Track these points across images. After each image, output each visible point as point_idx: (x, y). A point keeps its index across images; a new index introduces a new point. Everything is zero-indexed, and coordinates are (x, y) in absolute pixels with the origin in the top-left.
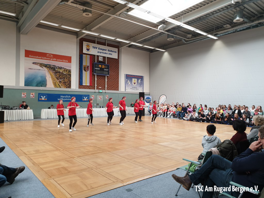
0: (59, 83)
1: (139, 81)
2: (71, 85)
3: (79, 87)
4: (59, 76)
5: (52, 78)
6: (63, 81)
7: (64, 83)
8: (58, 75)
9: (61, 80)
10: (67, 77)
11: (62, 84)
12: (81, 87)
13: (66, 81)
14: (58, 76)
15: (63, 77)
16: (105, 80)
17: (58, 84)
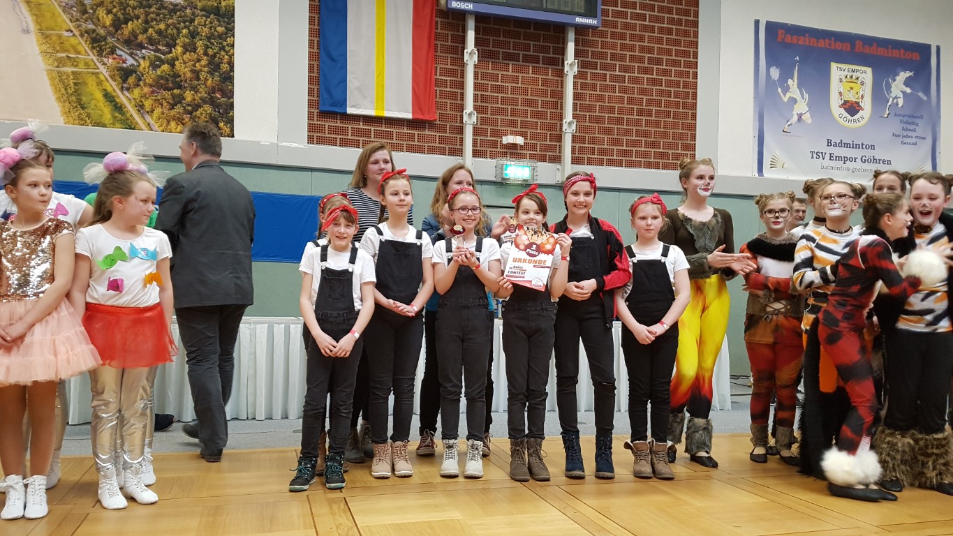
0: (113, 86)
1: (899, 86)
2: (231, 106)
3: (311, 128)
4: (117, 25)
5: (45, 34)
6: (154, 66)
7: (161, 84)
8: (101, 12)
9: (142, 60)
10: (193, 35)
11: (144, 96)
12: (333, 130)
13: (183, 69)
14: (108, 20)
15: (160, 32)
16: (561, 74)
17: (108, 97)
